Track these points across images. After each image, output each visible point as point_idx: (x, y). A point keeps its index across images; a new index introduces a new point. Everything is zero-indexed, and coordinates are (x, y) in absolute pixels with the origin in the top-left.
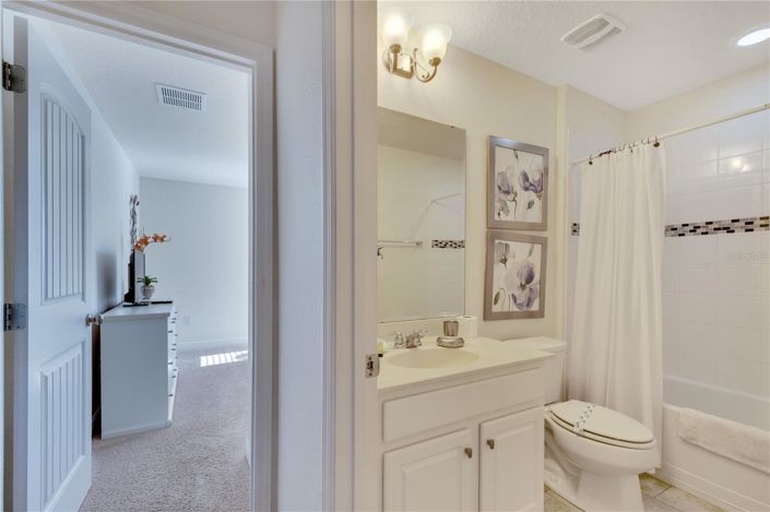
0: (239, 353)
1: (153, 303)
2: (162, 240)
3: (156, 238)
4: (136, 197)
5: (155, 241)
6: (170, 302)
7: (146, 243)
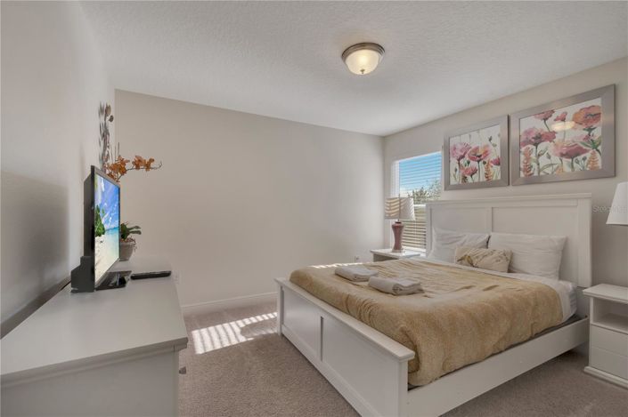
0: (247, 321)
1: (135, 278)
2: (148, 167)
3: (138, 164)
4: (108, 108)
5: (138, 168)
6: (166, 275)
7: (123, 172)
